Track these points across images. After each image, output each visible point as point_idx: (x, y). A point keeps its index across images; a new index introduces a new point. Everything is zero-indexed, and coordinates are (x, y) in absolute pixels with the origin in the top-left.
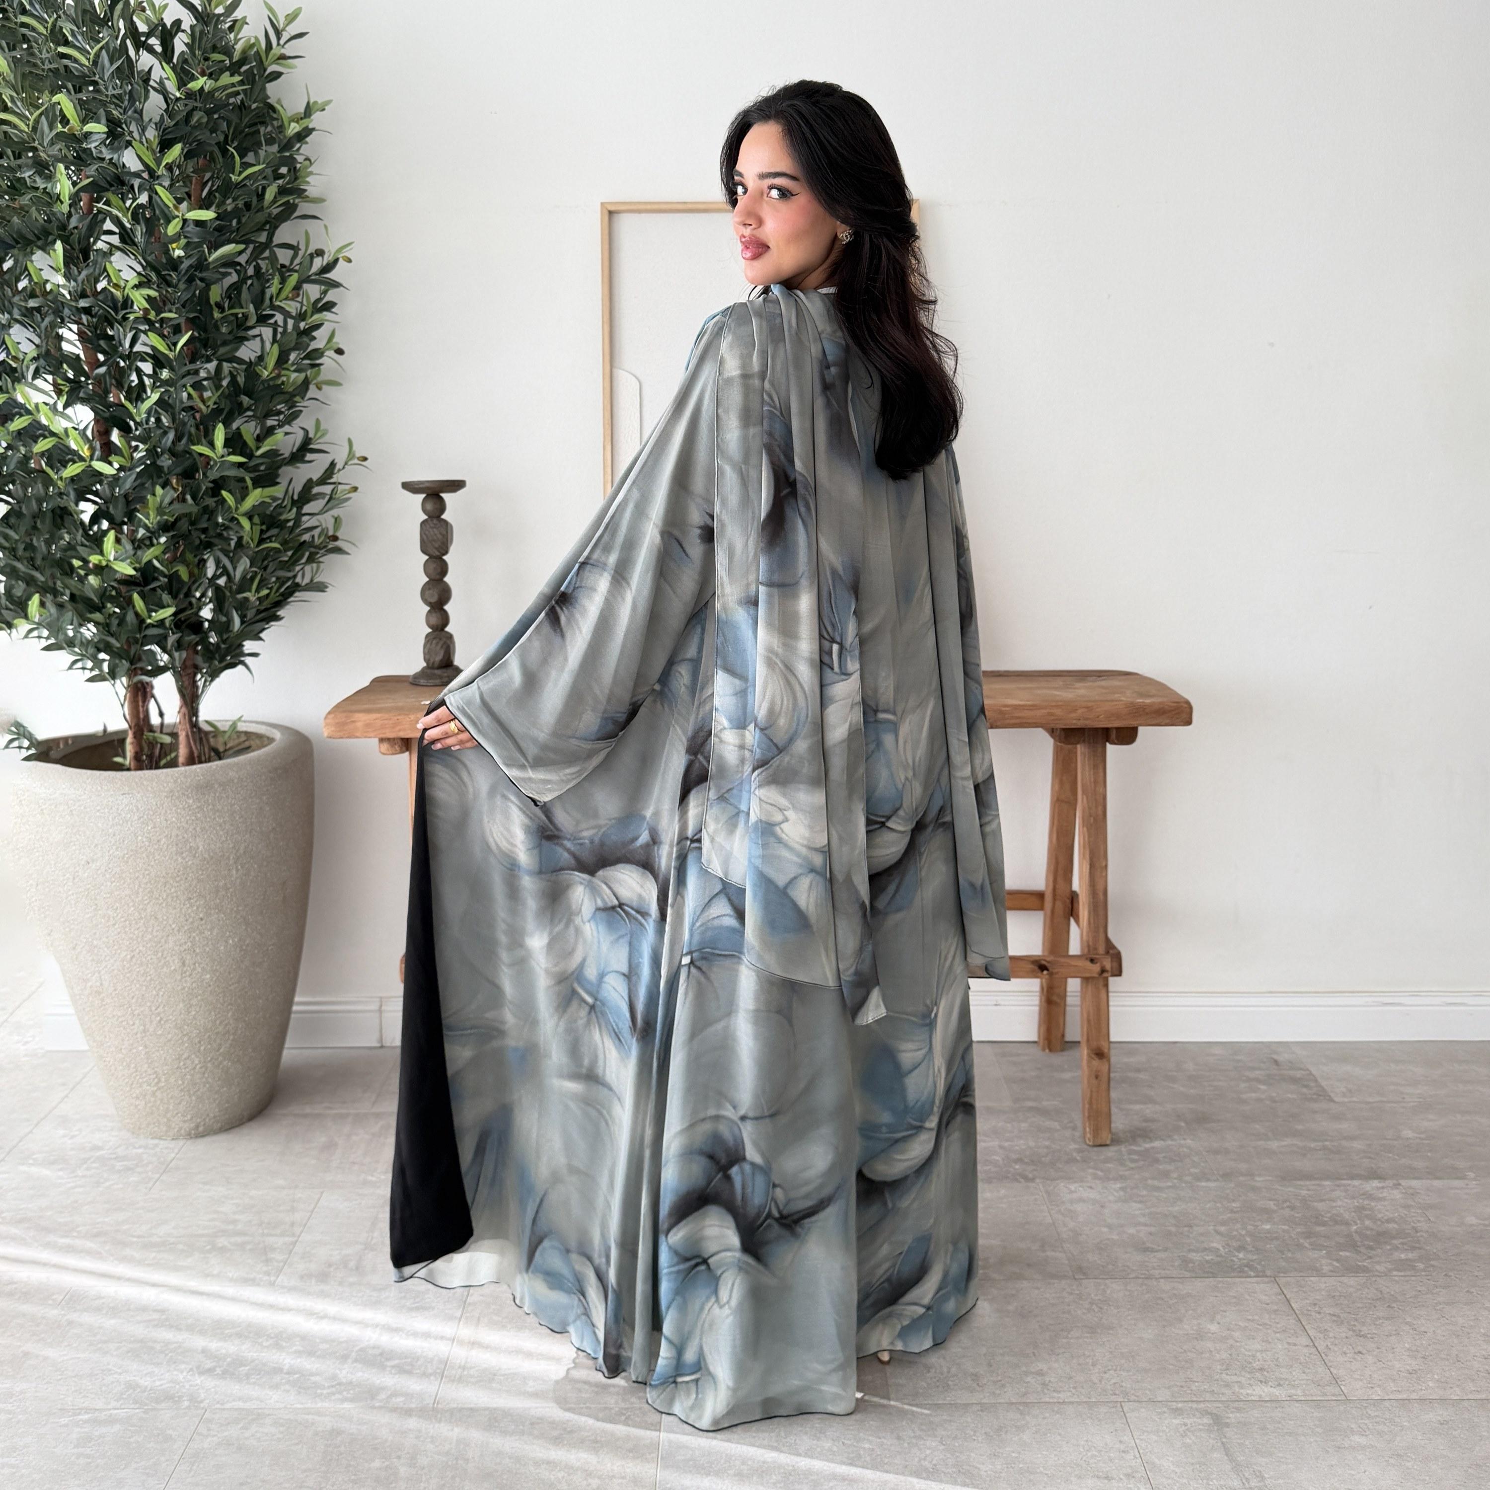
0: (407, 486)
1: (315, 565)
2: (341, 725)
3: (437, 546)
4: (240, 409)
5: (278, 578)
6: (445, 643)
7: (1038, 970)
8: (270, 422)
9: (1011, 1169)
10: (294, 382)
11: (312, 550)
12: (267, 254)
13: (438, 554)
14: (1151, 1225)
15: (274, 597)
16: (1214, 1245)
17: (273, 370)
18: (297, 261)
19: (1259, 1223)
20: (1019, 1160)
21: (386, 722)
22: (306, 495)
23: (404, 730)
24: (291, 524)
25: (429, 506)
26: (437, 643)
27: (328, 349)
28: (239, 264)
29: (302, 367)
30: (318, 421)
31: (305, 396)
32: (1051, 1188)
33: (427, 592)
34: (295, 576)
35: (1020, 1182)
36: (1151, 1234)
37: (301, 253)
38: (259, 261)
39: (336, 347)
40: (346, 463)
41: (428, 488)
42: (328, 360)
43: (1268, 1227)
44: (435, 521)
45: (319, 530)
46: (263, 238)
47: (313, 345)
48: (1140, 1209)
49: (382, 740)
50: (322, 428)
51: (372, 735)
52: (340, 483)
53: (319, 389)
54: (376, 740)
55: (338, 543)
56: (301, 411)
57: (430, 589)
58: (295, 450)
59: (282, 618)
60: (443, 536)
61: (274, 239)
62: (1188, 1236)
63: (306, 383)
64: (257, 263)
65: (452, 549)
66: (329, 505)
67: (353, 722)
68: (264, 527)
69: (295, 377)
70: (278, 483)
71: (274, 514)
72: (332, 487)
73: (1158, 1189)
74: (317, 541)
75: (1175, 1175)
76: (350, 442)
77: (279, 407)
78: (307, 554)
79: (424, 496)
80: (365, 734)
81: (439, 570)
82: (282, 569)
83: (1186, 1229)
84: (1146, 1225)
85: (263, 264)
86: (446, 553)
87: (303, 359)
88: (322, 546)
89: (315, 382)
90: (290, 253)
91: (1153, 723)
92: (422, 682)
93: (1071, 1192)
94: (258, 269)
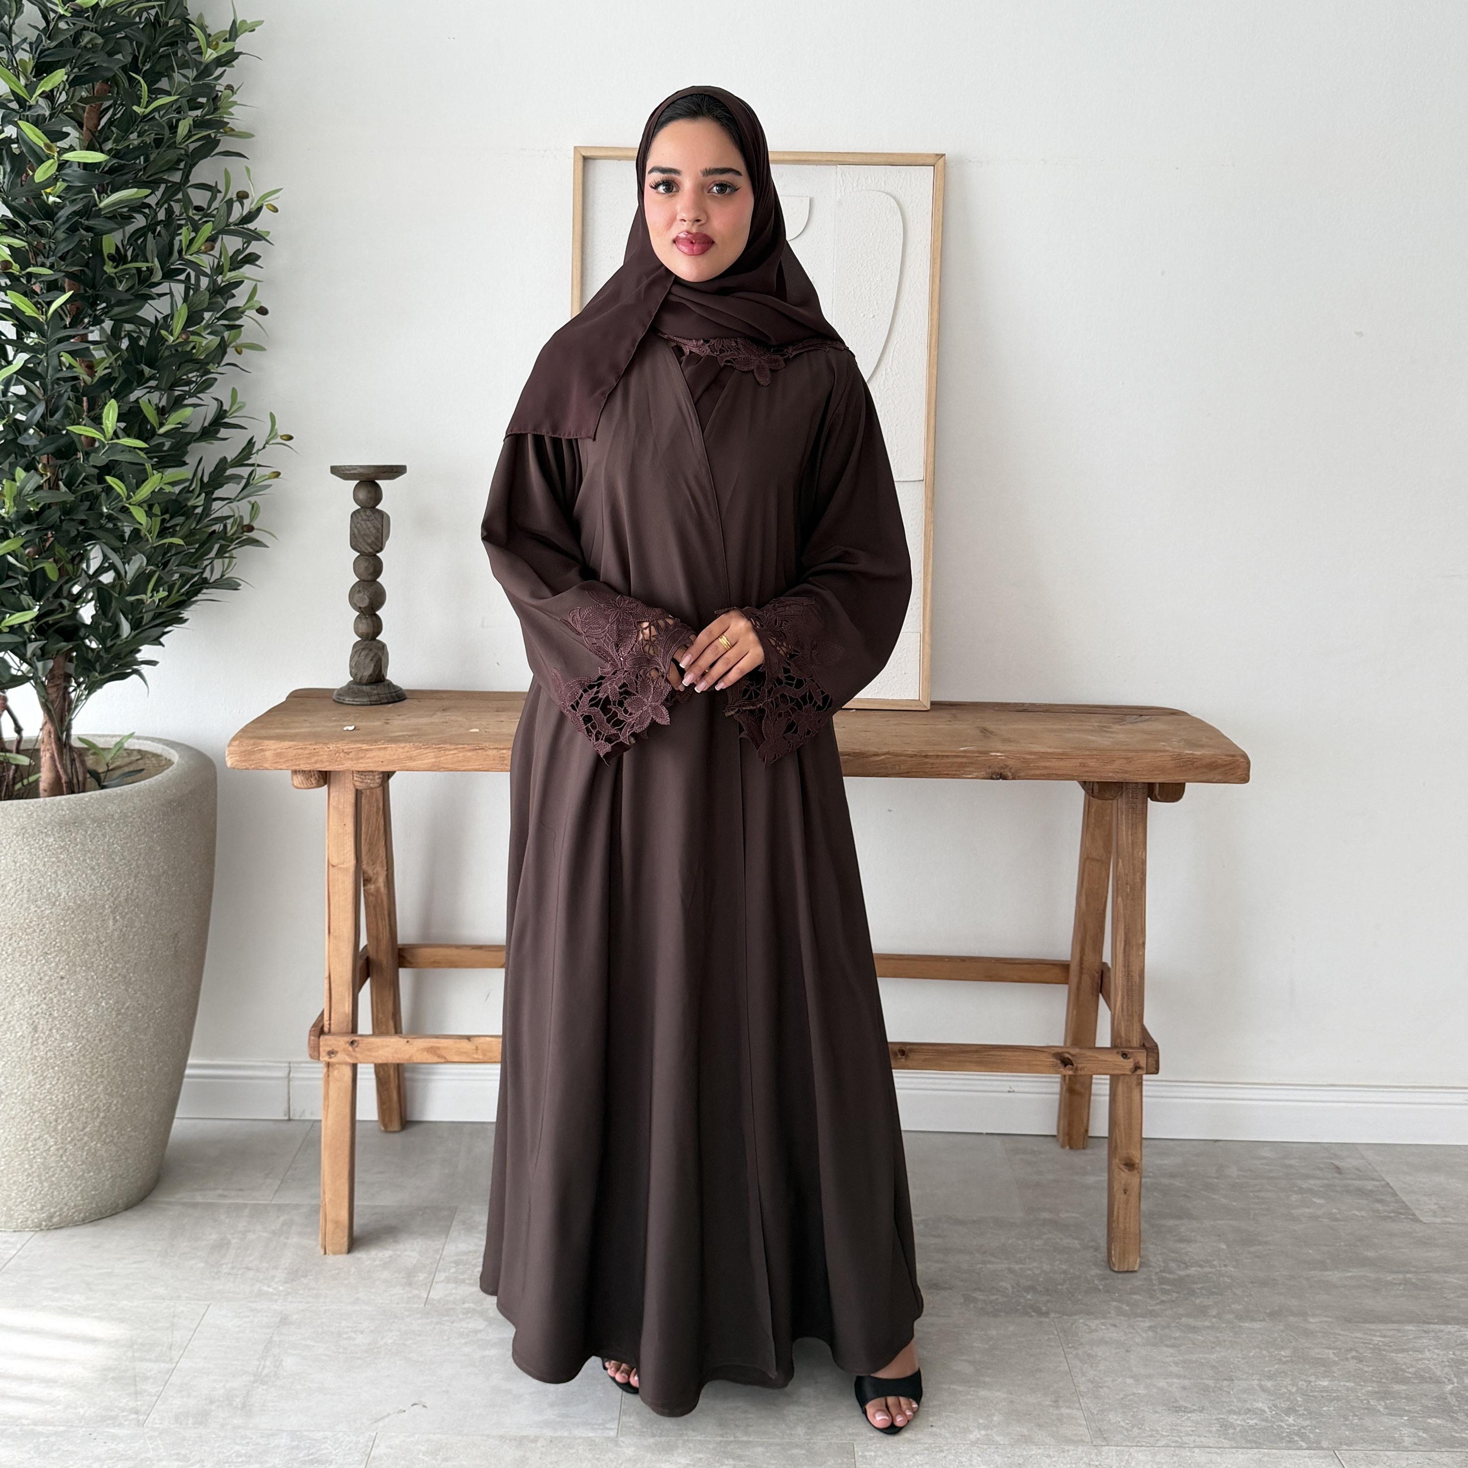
0: (335, 470)
1: (227, 560)
2: (247, 754)
3: (369, 541)
4: (141, 380)
5: (182, 576)
6: (376, 654)
7: (1060, 1065)
8: (177, 393)
9: (1022, 1300)
10: (206, 348)
11: (223, 542)
12: (180, 196)
13: (371, 550)
14: (1185, 1377)
15: (175, 597)
16: (1260, 1405)
17: (180, 334)
18: (215, 205)
19: (1312, 1378)
20: (1031, 1289)
21: (300, 751)
22: (218, 477)
23: (322, 762)
24: (199, 510)
25: (362, 495)
26: (367, 655)
27: (250, 308)
28: (149, 206)
29: (217, 328)
30: (234, 391)
31: (221, 360)
32: (1069, 1325)
33: (356, 595)
34: (202, 573)
35: (1031, 1316)
36: (1184, 1388)
37: (220, 196)
38: (172, 203)
39: (258, 307)
40: (267, 443)
41: (360, 474)
42: (249, 321)
43: (1325, 1383)
44: (369, 512)
45: (231, 520)
46: (177, 177)
47: (231, 304)
48: (1172, 1355)
49: (295, 772)
50: (239, 400)
51: (284, 767)
52: (259, 465)
53: (240, 353)
54: (290, 772)
55: (252, 535)
56: (216, 379)
57: (359, 591)
58: (206, 424)
59: (186, 620)
60: (378, 530)
61: (191, 178)
62: (1229, 1393)
63: (223, 347)
64: (170, 205)
65: (389, 544)
66: (245, 492)
67: (262, 750)
68: (167, 516)
69: (209, 341)
70: (184, 464)
71: (180, 499)
72: (251, 469)
73: (1194, 1329)
74: (230, 532)
75: (1214, 1312)
76: (272, 417)
77: (190, 375)
78: (217, 546)
79: (357, 482)
80: (275, 765)
81: (371, 570)
82: (185, 565)
83: (1225, 1383)
84: (1178, 1376)
85: (177, 208)
86: (381, 549)
87: (219, 319)
88: (235, 537)
89: (234, 344)
90: (208, 194)
91: (1204, 779)
92: (348, 700)
93: (1091, 1331)
94: (170, 212)
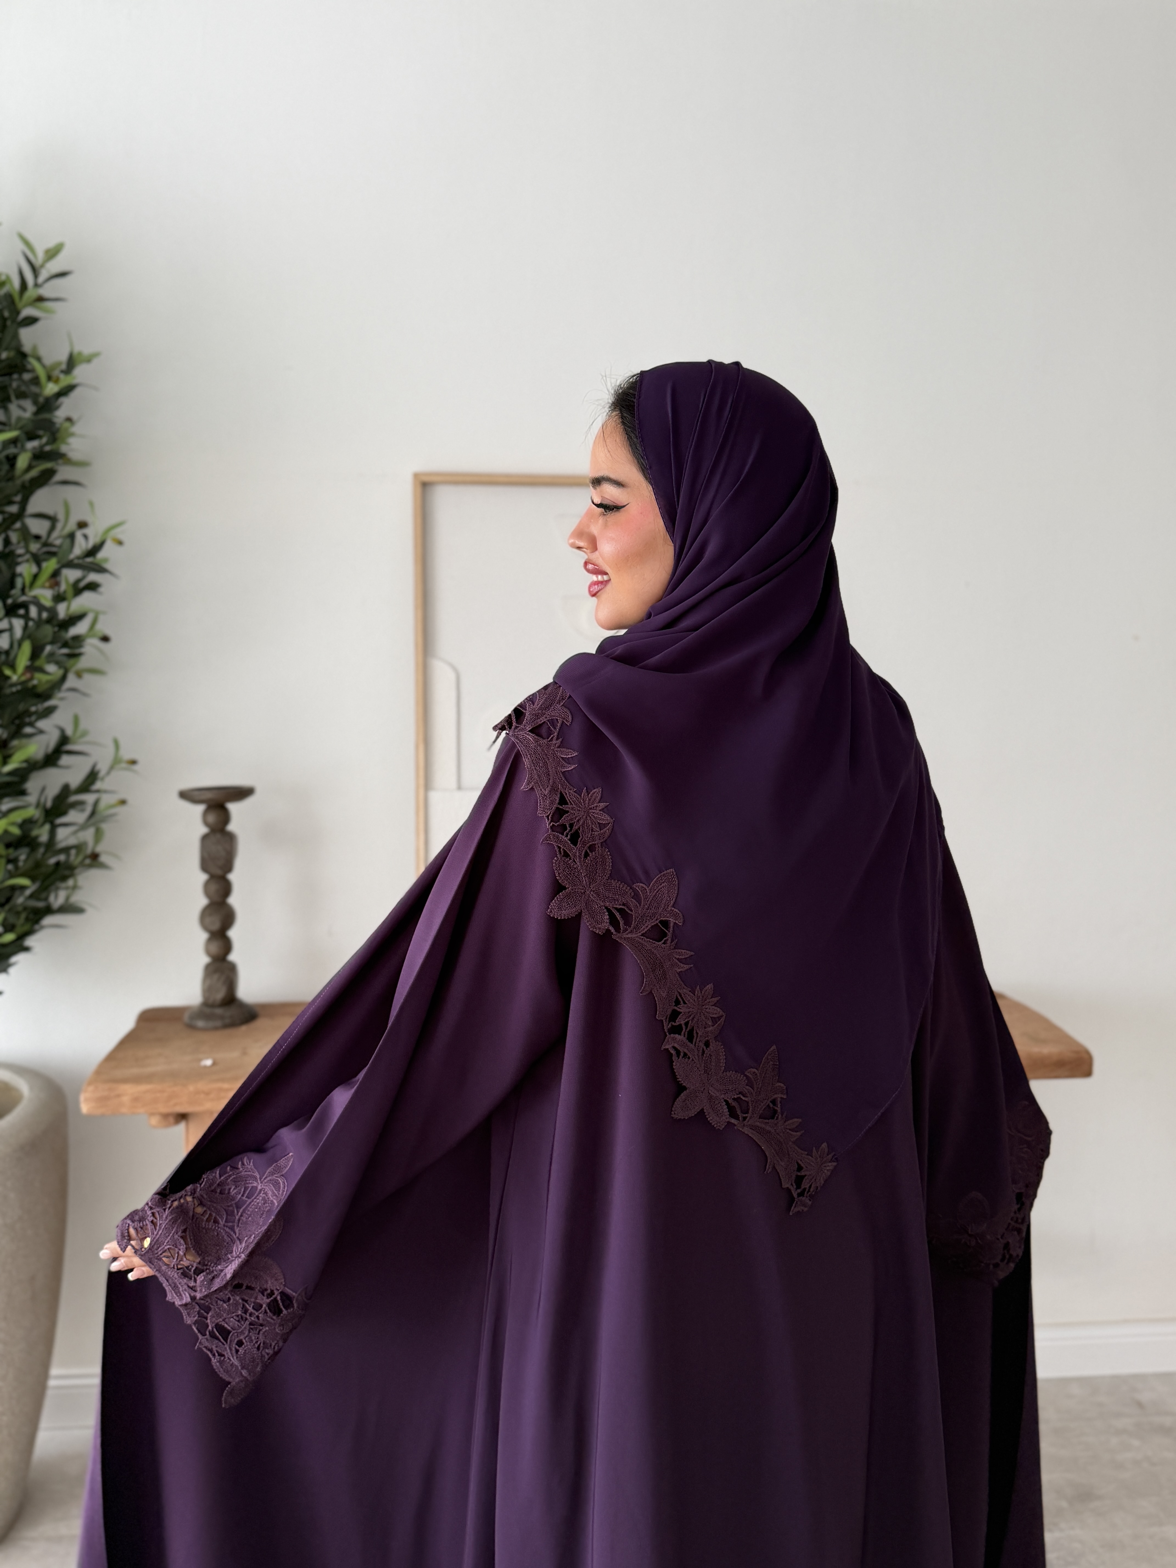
0: (183, 795)
1: (71, 883)
2: (103, 1100)
3: (219, 863)
6: (227, 975)
11: (68, 872)
12: (18, 525)
13: (220, 872)
17: (24, 671)
18: (55, 534)
21: (159, 1094)
22: (61, 805)
23: (182, 1104)
24: (43, 840)
25: (211, 819)
26: (219, 977)
27: (92, 636)
29: (58, 658)
30: (77, 717)
31: (62, 688)
33: (207, 918)
34: (47, 899)
37: (59, 526)
38: (10, 532)
39: (100, 635)
40: (112, 768)
41: (210, 796)
42: (91, 646)
44: (218, 836)
45: (75, 850)
47: (73, 634)
49: (153, 1114)
50: (82, 725)
51: (142, 1111)
52: (104, 793)
53: (80, 678)
54: (148, 1114)
56: (57, 705)
57: (210, 913)
58: (48, 752)
59: (31, 948)
60: (226, 850)
61: (27, 509)
63: (64, 675)
64: (8, 536)
66: (91, 821)
67: (118, 1096)
69: (50, 671)
72: (96, 795)
74: (73, 860)
76: (116, 743)
79: (205, 805)
80: (133, 1110)
81: (221, 892)
85: (15, 538)
86: (230, 870)
87: (59, 649)
88: (78, 864)
89: (74, 672)
90: (47, 524)
91: (1053, 1075)
92: (200, 1023)
94: (7, 542)
